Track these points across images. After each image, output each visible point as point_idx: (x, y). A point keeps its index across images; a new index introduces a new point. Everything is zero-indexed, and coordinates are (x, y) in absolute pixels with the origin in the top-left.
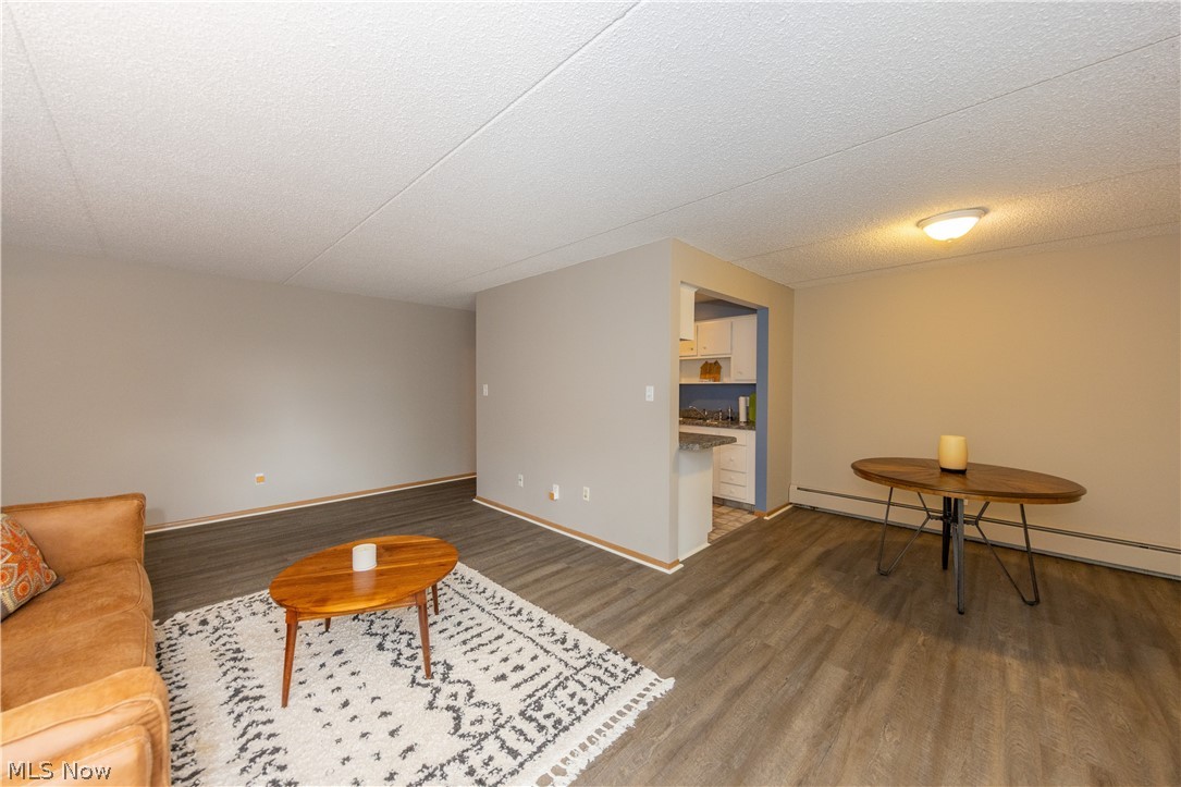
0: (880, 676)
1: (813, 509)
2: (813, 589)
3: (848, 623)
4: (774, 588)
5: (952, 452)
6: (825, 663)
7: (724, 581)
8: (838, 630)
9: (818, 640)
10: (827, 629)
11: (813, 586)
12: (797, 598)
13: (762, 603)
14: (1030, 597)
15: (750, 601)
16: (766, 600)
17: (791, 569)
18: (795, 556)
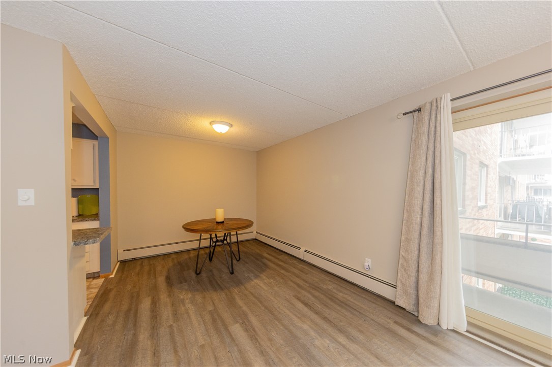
0: (246, 315)
1: (134, 259)
2: (184, 299)
3: (213, 303)
4: (166, 313)
5: (220, 215)
6: (229, 329)
7: (132, 333)
8: (214, 310)
9: (214, 321)
10: (210, 312)
11: (182, 297)
12: (183, 308)
13: (171, 326)
14: (238, 258)
15: (164, 331)
16: (171, 322)
17: (162, 297)
18: (155, 287)
